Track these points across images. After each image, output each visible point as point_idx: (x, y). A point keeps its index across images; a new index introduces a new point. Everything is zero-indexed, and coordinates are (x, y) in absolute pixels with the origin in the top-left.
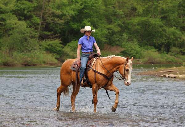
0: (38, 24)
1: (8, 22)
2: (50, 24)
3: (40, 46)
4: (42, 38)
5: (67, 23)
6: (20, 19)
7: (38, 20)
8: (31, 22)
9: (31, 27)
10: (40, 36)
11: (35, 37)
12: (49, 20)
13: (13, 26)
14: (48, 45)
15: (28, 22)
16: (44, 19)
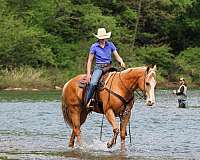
0: (134, 21)
1: (87, 17)
2: (152, 20)
3: (138, 55)
4: (140, 42)
5: (180, 19)
6: (105, 13)
7: (135, 15)
8: (123, 18)
9: (122, 25)
10: (136, 40)
11: (129, 42)
12: (152, 13)
13: (94, 24)
14: (150, 55)
15: (119, 17)
16: (143, 13)
